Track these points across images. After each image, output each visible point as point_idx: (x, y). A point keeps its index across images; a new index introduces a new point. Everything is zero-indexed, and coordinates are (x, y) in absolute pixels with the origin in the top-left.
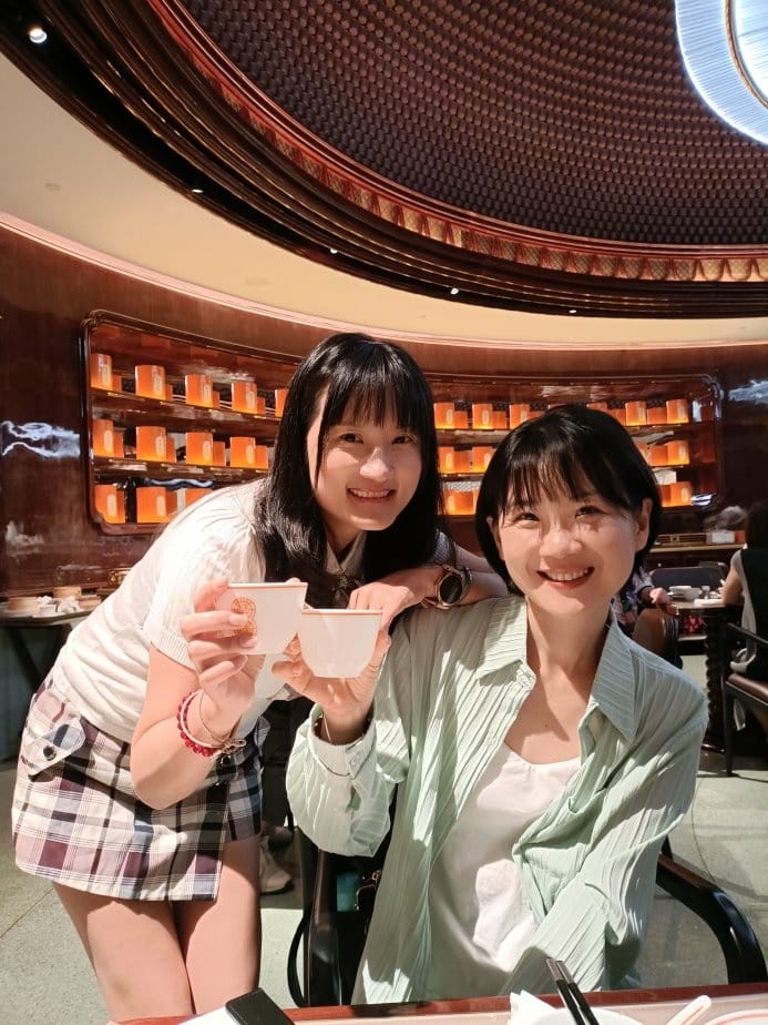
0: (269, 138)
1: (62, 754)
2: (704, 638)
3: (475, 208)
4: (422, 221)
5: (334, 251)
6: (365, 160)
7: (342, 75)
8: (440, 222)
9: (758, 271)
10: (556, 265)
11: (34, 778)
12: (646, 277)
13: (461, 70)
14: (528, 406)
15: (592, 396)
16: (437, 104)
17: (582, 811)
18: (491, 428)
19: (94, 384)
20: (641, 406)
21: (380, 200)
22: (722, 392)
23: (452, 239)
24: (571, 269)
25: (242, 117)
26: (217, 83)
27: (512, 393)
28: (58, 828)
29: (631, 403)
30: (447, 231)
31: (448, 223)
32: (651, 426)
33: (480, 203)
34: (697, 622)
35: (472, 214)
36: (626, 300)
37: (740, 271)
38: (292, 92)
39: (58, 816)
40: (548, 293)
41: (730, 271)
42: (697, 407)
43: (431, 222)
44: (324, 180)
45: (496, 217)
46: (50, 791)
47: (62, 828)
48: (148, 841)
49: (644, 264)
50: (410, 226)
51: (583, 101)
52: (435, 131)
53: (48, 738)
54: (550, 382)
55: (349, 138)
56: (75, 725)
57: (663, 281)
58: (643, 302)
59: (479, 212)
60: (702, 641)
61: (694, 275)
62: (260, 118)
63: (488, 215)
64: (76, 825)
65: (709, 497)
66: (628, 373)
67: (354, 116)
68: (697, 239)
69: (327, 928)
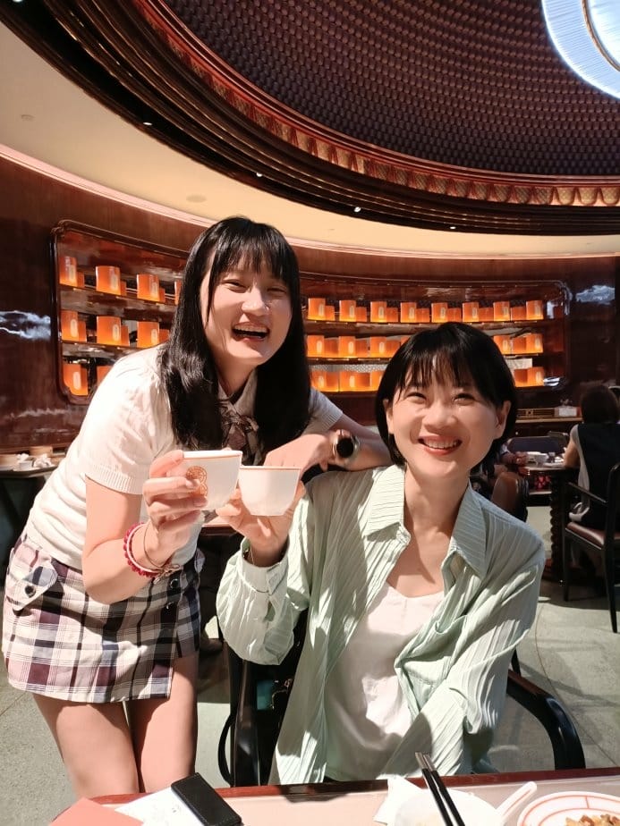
0: (207, 81)
1: (40, 591)
2: (550, 492)
3: (375, 141)
4: (332, 152)
5: (259, 175)
6: (286, 100)
7: (268, 28)
8: (347, 152)
9: (602, 199)
10: (440, 190)
11: (19, 614)
12: (512, 201)
13: (366, 25)
14: (415, 304)
15: (466, 297)
16: (345, 53)
17: (446, 631)
18: (385, 321)
19: (62, 281)
20: (505, 305)
21: (298, 133)
22: (571, 295)
23: (356, 167)
24: (452, 193)
25: (185, 63)
26: (165, 33)
27: (403, 293)
28: (40, 653)
29: (498, 303)
30: (352, 160)
31: (353, 153)
32: (513, 322)
33: (379, 136)
34: (544, 480)
35: (373, 146)
36: (496, 220)
37: (588, 198)
38: (226, 41)
39: (39, 643)
40: (433, 213)
41: (580, 198)
42: (550, 306)
43: (339, 152)
44: (252, 115)
45: (392, 149)
46: (33, 623)
47: (44, 653)
48: (115, 657)
49: (511, 190)
50: (322, 155)
51: (465, 54)
52: (344, 76)
53: (27, 579)
54: (434, 285)
55: (273, 82)
56: (48, 566)
57: (525, 205)
58: (509, 221)
59: (378, 144)
60: (548, 495)
61: (551, 201)
62: (200, 63)
63: (386, 147)
64: (55, 650)
65: (558, 379)
66: (496, 278)
67: (277, 62)
68: (554, 170)
69: (249, 724)
